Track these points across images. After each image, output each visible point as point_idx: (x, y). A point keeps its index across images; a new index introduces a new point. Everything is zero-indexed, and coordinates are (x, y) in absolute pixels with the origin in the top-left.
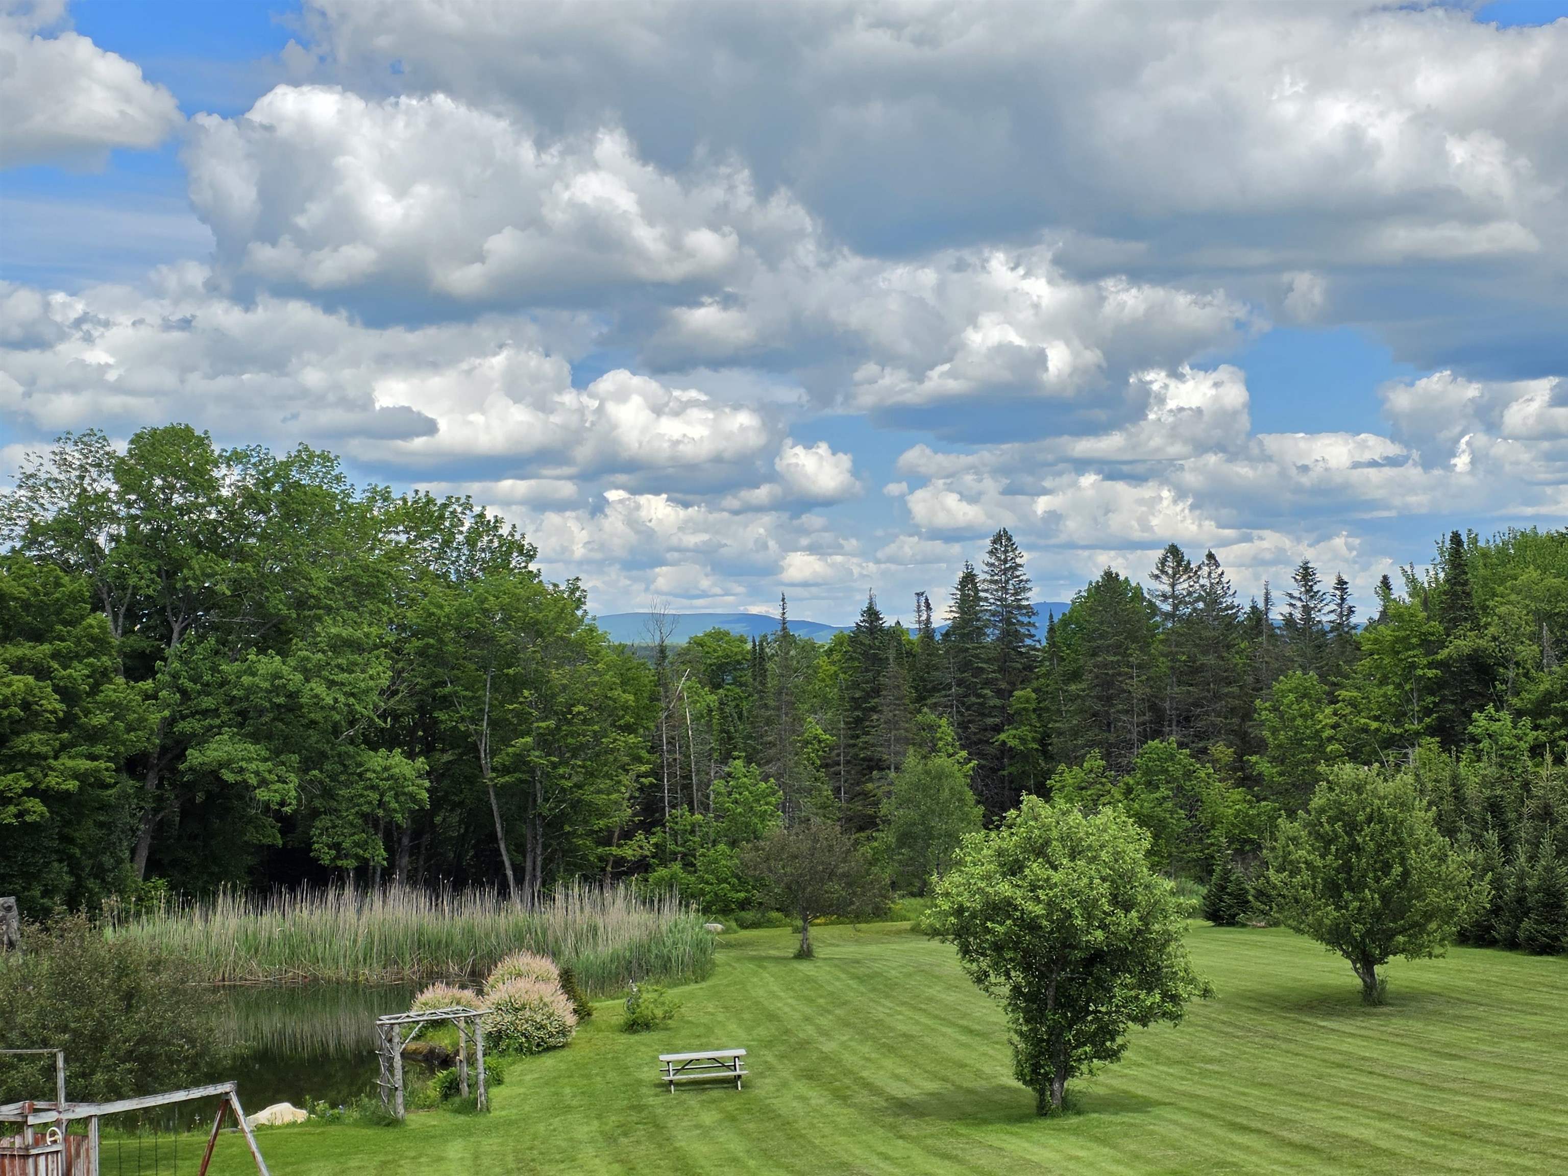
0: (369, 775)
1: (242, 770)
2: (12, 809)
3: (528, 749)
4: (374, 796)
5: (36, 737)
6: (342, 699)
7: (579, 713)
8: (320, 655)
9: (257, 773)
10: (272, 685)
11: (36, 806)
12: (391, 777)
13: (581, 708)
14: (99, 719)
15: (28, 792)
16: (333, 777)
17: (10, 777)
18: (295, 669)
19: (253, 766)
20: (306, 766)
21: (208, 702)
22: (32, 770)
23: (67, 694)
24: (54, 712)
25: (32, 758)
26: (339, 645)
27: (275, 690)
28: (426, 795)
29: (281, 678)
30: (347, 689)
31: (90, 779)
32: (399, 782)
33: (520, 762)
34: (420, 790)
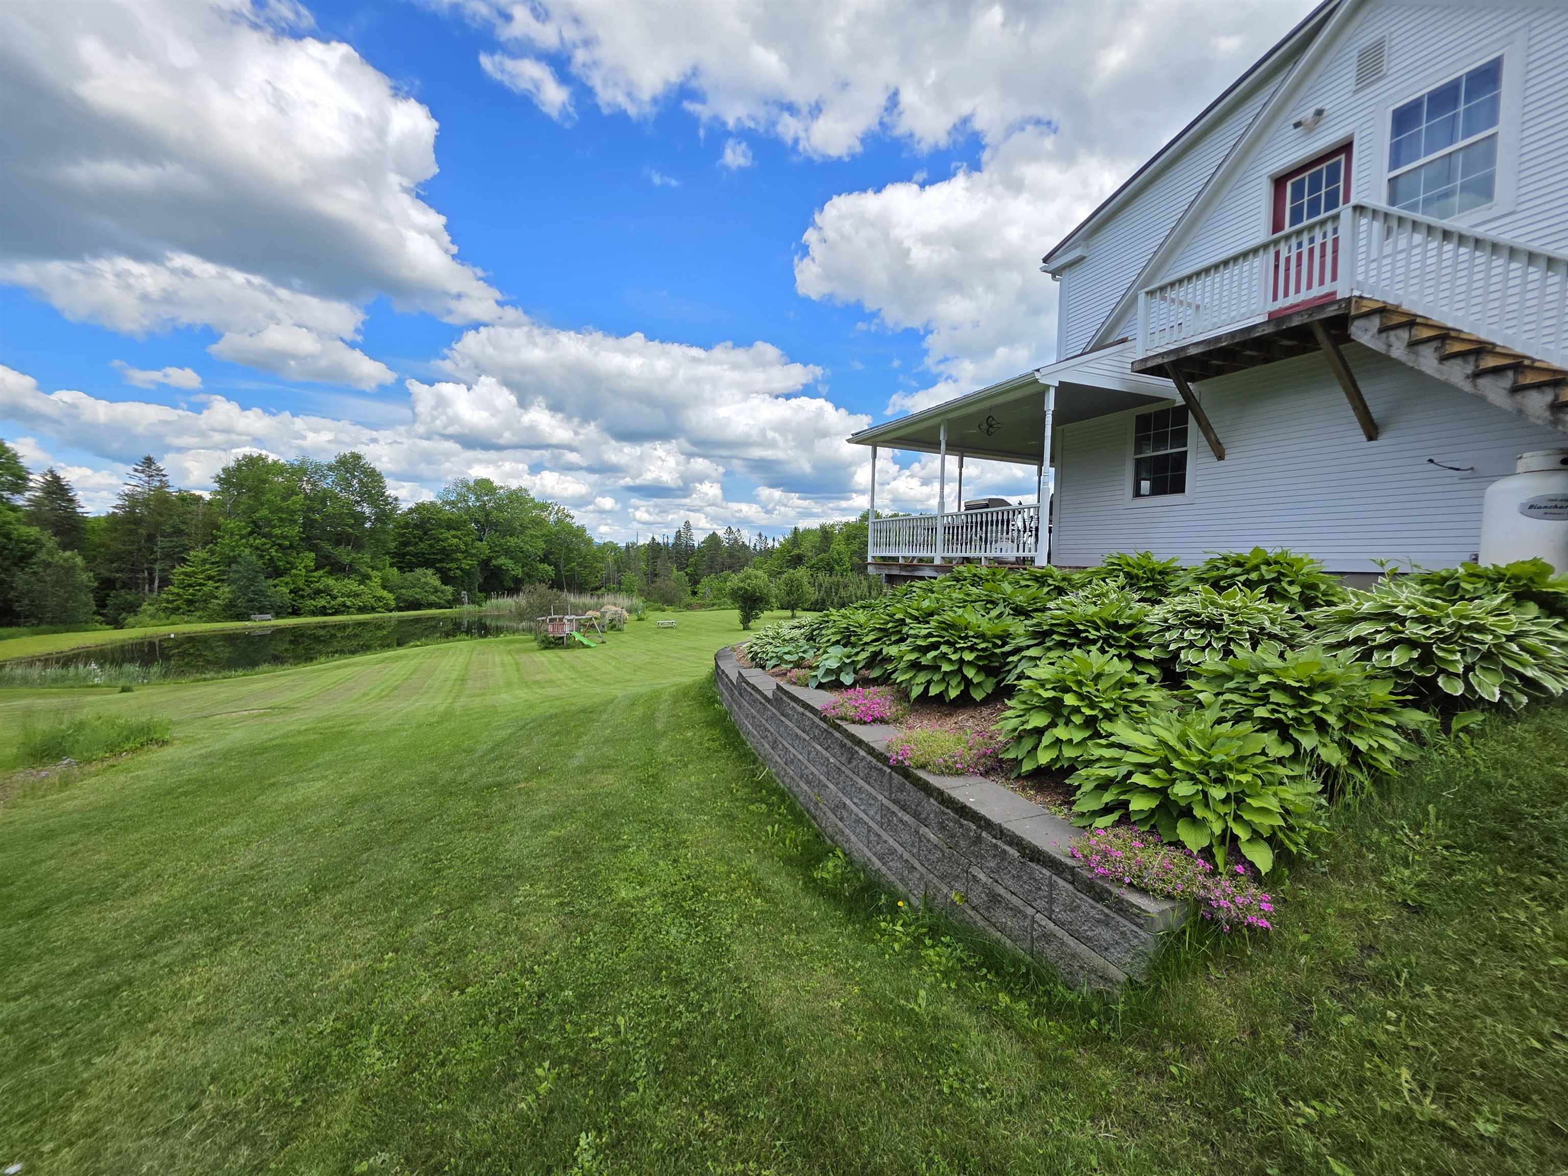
0: (539, 570)
1: (507, 566)
2: (452, 572)
3: (575, 566)
4: (541, 575)
5: (458, 554)
6: (534, 550)
8: (528, 538)
9: (511, 567)
10: (515, 545)
11: (458, 571)
13: (589, 556)
14: (474, 551)
15: (457, 568)
16: (530, 570)
17: (452, 564)
18: (521, 541)
19: (510, 565)
20: (523, 567)
21: (496, 549)
22: (457, 563)
23: (466, 545)
24: (463, 548)
25: (457, 560)
26: (532, 536)
27: (516, 547)
29: (518, 543)
30: (535, 547)
31: (472, 566)
32: (547, 572)
33: (572, 569)
34: (552, 574)
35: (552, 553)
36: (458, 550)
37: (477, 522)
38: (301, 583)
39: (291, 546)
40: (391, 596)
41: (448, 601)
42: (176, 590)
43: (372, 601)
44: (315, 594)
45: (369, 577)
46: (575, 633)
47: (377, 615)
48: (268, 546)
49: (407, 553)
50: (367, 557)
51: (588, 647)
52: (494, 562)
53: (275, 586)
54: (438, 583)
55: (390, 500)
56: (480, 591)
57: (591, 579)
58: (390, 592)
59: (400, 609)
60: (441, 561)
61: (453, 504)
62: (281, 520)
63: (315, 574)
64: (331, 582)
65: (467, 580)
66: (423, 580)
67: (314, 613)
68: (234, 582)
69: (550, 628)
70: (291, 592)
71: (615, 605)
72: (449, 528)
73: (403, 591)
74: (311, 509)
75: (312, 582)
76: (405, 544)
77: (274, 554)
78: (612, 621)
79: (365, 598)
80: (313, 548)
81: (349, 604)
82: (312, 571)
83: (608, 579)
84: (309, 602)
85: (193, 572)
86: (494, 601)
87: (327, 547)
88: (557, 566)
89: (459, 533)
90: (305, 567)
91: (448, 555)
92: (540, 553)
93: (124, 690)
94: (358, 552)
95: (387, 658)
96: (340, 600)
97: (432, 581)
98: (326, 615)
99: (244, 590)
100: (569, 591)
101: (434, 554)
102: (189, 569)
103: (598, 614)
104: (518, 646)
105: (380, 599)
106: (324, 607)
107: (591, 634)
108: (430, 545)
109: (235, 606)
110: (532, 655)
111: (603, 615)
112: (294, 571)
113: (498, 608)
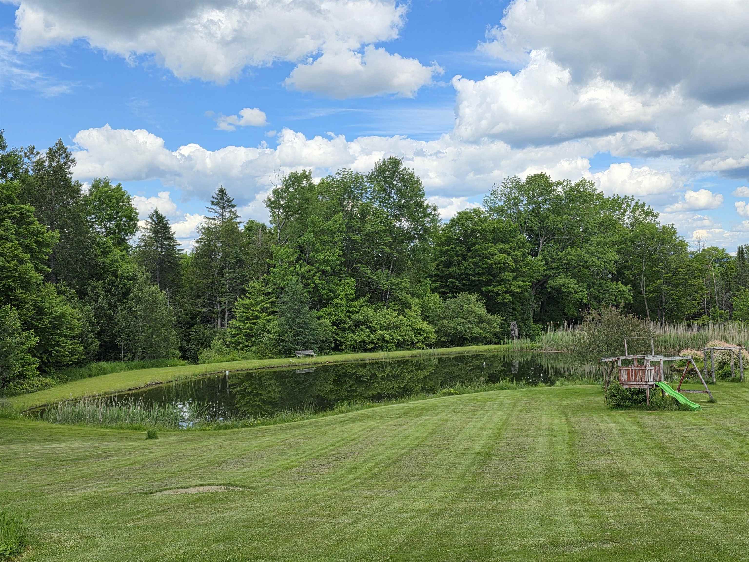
0: (611, 290)
1: (568, 287)
2: (501, 297)
3: (661, 284)
4: (613, 298)
5: (507, 274)
6: (603, 263)
7: (681, 271)
8: (594, 248)
9: (573, 289)
10: (578, 258)
11: (508, 296)
12: (619, 291)
13: (682, 270)
14: (525, 269)
15: (506, 292)
16: (598, 291)
17: (500, 287)
18: (586, 253)
19: (572, 286)
20: (589, 287)
21: (555, 265)
22: (506, 285)
23: (516, 261)
24: (512, 266)
25: (506, 281)
27: (580, 260)
28: (631, 298)
29: (581, 256)
30: (605, 260)
31: (523, 288)
32: (622, 293)
33: (657, 289)
34: (630, 296)
35: (626, 268)
36: (505, 268)
37: (530, 231)
38: (342, 314)
39: (334, 273)
40: (431, 328)
41: (496, 335)
42: (237, 324)
43: (412, 334)
44: (356, 326)
45: (407, 305)
46: (664, 385)
47: (416, 352)
48: (311, 274)
49: (450, 276)
50: (406, 282)
51: (686, 408)
52: (551, 283)
53: (319, 318)
54: (483, 311)
55: (429, 210)
56: (536, 321)
57: (686, 302)
58: (431, 323)
59: (443, 345)
60: (488, 283)
61: (500, 211)
62: (323, 243)
63: (355, 303)
64: (370, 311)
65: (518, 307)
66: (466, 307)
67: (354, 349)
68: (283, 314)
69: (624, 375)
70: (334, 324)
71: (726, 339)
72: (495, 241)
73: (445, 322)
74: (351, 229)
75: (352, 312)
76: (448, 264)
77: (318, 281)
78: (722, 365)
79: (404, 330)
80: (355, 274)
81: (388, 338)
82: (353, 300)
83: (712, 301)
84: (351, 336)
85: (251, 304)
86: (550, 334)
87: (365, 270)
88: (635, 286)
89: (508, 246)
90: (346, 295)
91: (495, 276)
92: (611, 267)
93: (151, 436)
94: (397, 276)
95: (411, 409)
96: (379, 333)
97: (476, 309)
98: (365, 350)
99: (290, 323)
100: (653, 319)
101: (479, 274)
102: (248, 301)
103: (700, 354)
104: (578, 400)
105: (419, 332)
106: (364, 342)
107: (691, 386)
108: (475, 265)
109: (283, 341)
110: (596, 417)
111: (709, 356)
112: (336, 300)
113: (555, 343)
